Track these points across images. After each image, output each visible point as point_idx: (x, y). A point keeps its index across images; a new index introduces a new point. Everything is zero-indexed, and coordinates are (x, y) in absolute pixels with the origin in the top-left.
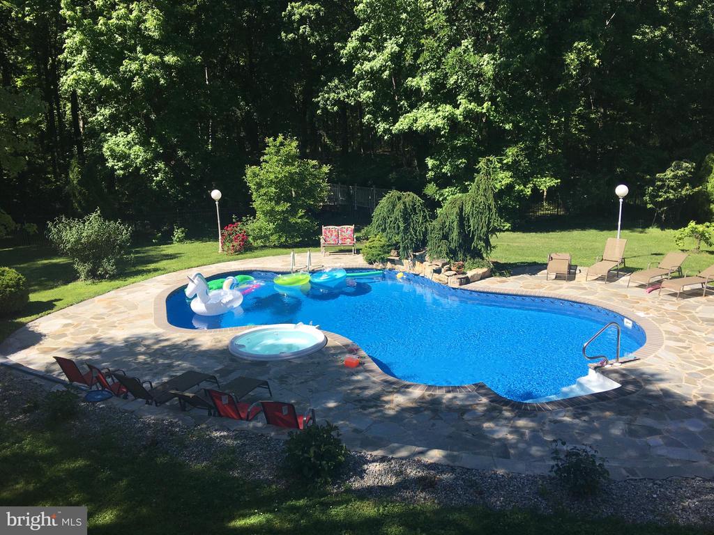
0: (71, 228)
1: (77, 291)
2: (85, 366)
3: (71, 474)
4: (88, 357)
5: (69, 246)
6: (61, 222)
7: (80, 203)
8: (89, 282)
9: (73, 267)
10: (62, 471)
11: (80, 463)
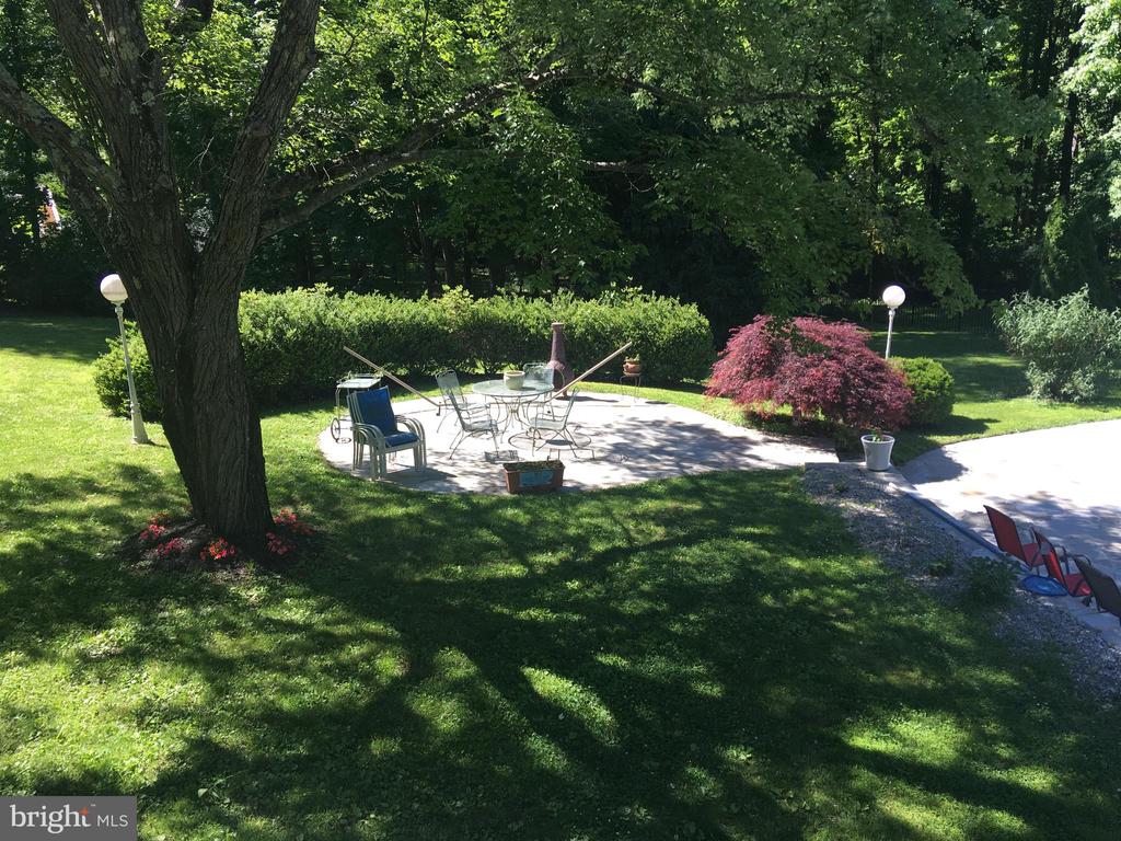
0: (1034, 312)
1: (1023, 412)
2: (1027, 533)
3: (988, 689)
4: (1028, 520)
5: (1026, 341)
6: (1021, 302)
7: (1051, 275)
8: (1044, 402)
9: (1024, 375)
10: (977, 680)
11: (1004, 678)
